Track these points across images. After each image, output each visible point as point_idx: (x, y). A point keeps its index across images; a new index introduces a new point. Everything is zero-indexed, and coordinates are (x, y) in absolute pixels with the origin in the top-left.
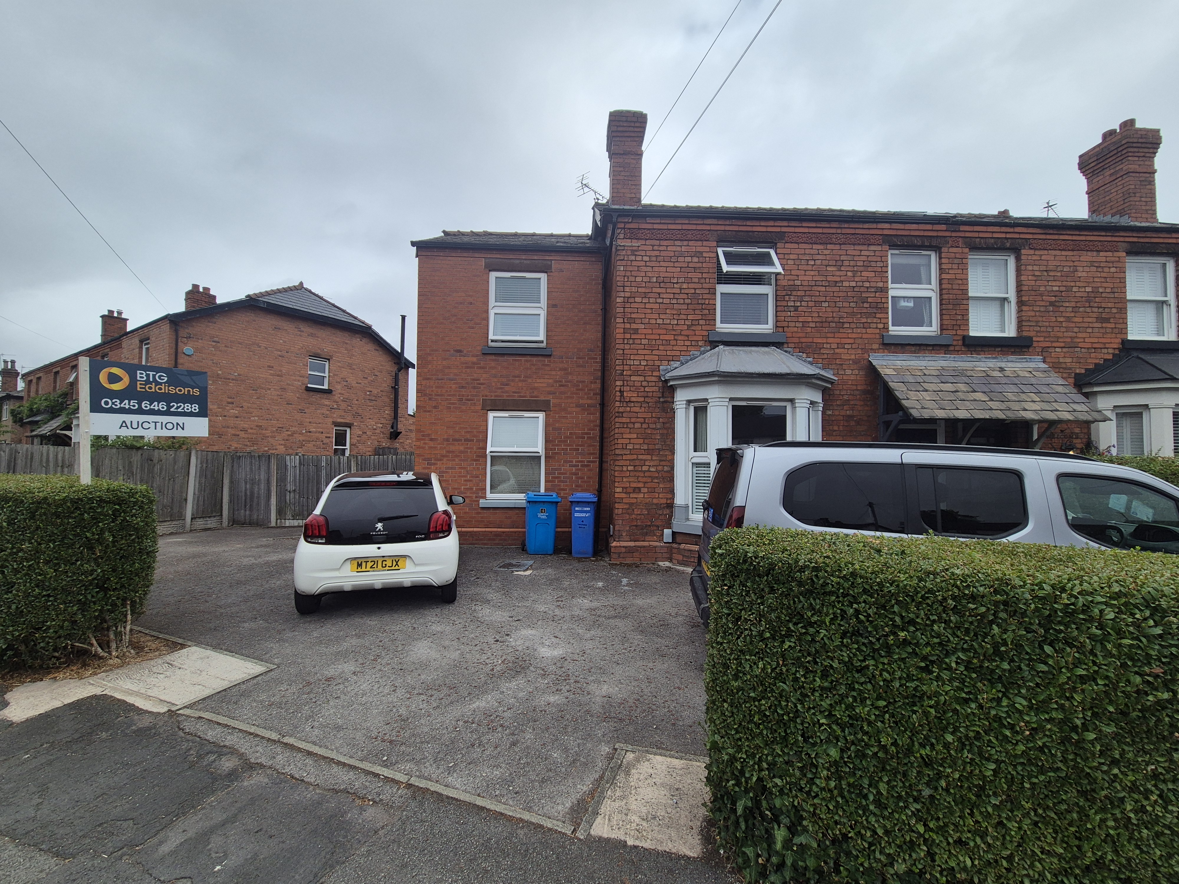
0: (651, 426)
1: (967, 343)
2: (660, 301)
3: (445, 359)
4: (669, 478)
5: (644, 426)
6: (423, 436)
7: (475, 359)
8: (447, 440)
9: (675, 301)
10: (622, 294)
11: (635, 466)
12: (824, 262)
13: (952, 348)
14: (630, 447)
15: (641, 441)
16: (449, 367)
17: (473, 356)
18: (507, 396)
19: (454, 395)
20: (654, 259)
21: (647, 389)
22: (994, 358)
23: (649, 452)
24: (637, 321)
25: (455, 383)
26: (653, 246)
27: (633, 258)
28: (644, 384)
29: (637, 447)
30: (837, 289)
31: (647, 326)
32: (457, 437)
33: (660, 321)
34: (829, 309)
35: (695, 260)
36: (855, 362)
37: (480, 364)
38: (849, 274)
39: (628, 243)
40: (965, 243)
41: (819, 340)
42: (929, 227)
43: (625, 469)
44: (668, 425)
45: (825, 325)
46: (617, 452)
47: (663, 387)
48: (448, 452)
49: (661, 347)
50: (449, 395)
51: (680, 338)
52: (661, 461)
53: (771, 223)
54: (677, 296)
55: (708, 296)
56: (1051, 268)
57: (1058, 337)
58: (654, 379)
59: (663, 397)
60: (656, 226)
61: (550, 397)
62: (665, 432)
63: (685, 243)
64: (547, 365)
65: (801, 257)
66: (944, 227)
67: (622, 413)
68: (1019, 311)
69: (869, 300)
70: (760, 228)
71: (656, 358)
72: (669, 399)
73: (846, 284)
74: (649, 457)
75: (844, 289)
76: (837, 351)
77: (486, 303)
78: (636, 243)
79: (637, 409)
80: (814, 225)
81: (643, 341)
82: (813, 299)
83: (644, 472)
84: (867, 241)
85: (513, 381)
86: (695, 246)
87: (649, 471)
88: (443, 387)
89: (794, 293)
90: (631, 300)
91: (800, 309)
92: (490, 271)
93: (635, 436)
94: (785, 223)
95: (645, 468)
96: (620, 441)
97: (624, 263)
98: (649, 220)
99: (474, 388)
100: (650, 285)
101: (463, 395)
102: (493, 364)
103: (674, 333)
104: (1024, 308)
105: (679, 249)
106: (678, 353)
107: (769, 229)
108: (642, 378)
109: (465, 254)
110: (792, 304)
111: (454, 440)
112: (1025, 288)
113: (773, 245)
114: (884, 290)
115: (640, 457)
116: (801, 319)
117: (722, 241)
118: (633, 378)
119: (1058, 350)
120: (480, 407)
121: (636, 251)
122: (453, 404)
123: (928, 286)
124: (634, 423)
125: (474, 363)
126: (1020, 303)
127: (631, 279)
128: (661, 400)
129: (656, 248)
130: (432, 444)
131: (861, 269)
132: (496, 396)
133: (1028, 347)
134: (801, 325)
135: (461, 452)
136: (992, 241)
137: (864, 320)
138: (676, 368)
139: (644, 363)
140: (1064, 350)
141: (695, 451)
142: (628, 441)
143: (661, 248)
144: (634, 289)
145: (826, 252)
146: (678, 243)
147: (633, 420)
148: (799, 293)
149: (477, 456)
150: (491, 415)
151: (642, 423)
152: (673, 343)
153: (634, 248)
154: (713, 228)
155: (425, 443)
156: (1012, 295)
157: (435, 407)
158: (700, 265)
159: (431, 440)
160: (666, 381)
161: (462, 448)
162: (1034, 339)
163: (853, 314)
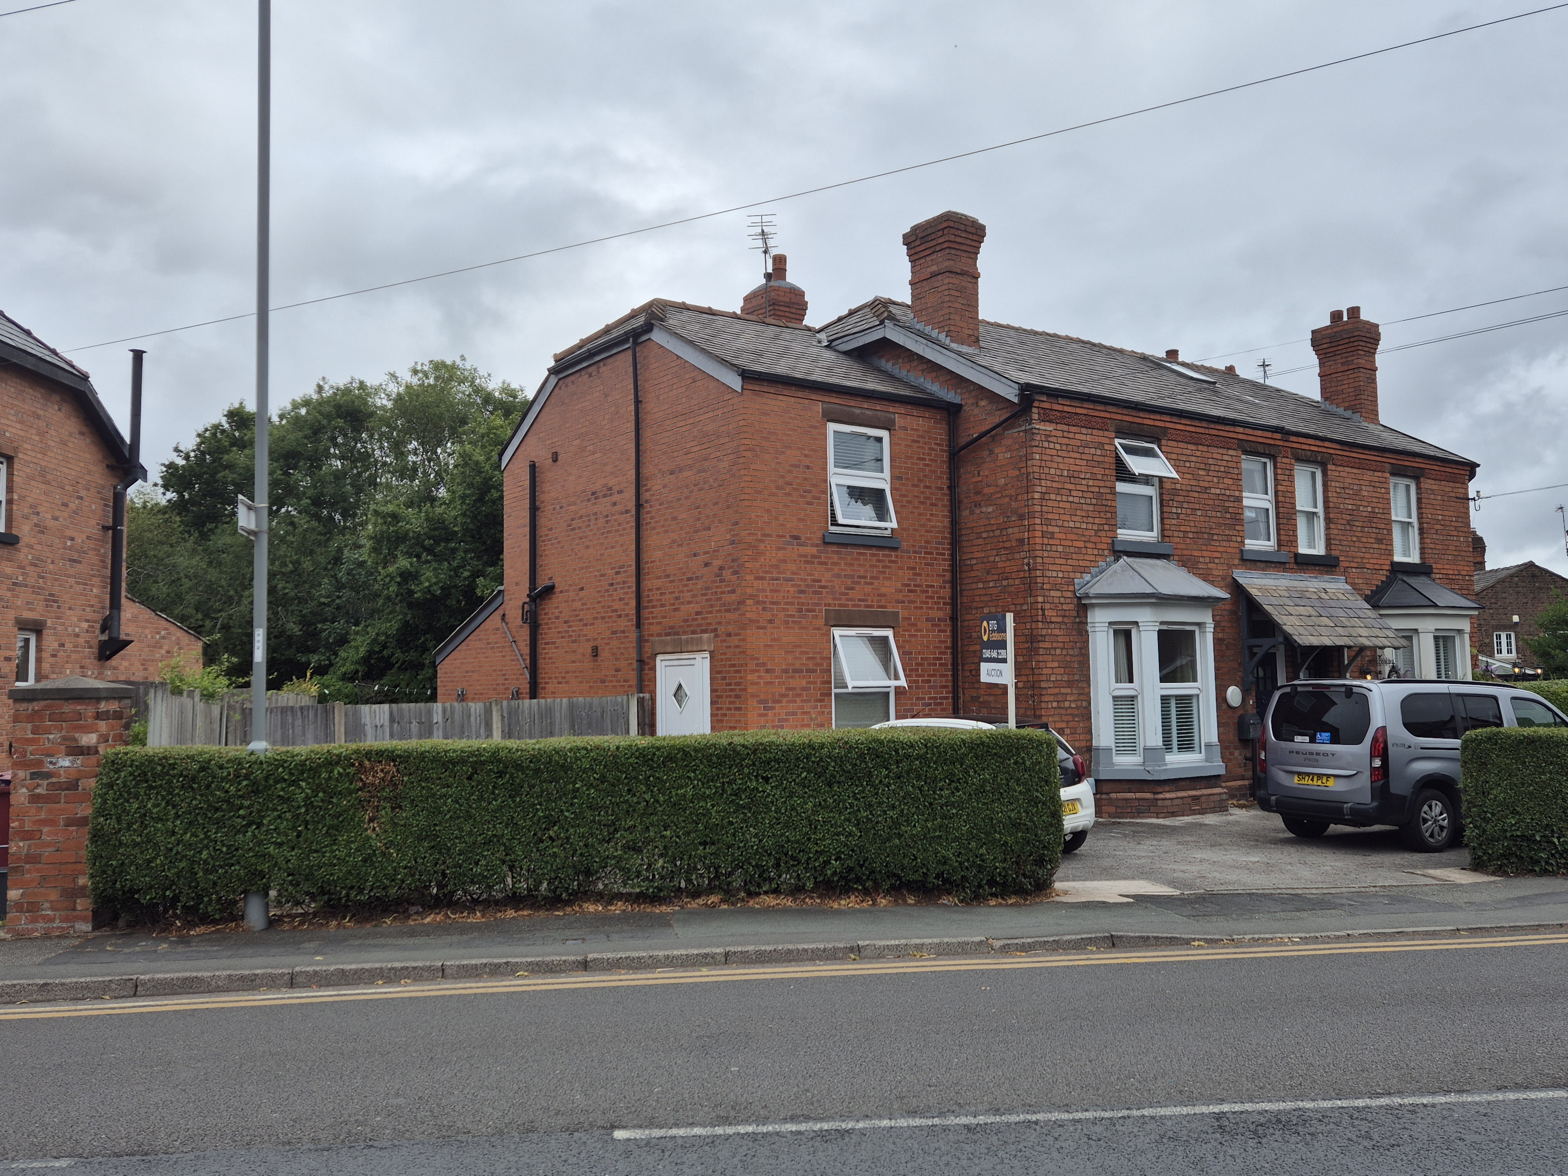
0: (1071, 652)
1: (1299, 560)
2: (1071, 499)
3: (780, 549)
4: (1086, 715)
5: (1064, 652)
6: (757, 665)
7: (814, 550)
8: (786, 671)
9: (1082, 501)
10: (1039, 489)
11: (1058, 702)
12: (1198, 465)
13: (1287, 566)
14: (1053, 678)
15: (1062, 671)
16: (785, 561)
17: (812, 545)
18: (854, 606)
19: (792, 604)
20: (1064, 447)
21: (1065, 607)
22: (1316, 578)
23: (1070, 684)
24: (1053, 523)
25: (793, 586)
26: (1063, 431)
27: (1046, 444)
28: (1062, 600)
29: (1059, 678)
30: (1206, 496)
31: (1062, 529)
32: (797, 667)
33: (1072, 524)
34: (1202, 519)
35: (1099, 452)
36: (1224, 578)
37: (820, 557)
38: (1215, 480)
39: (1042, 426)
40: (1292, 454)
41: (1196, 553)
42: (1269, 435)
43: (1050, 706)
44: (1083, 651)
45: (1200, 535)
46: (1043, 685)
47: (1078, 604)
48: (787, 689)
49: (1074, 556)
50: (786, 603)
51: (1089, 545)
52: (1080, 694)
53: (1158, 417)
54: (1085, 495)
55: (1109, 497)
56: (1346, 485)
57: (1353, 557)
58: (1069, 594)
59: (1078, 616)
60: (1066, 409)
61: (899, 609)
62: (1082, 659)
63: (1090, 431)
64: (894, 562)
65: (1180, 457)
66: (1279, 436)
67: (1045, 636)
68: (1327, 528)
69: (1231, 510)
70: (1148, 420)
71: (1070, 569)
72: (1084, 619)
73: (1213, 491)
74: (1068, 690)
75: (1212, 496)
76: (1210, 565)
77: (825, 469)
78: (1049, 427)
79: (1057, 632)
80: (1189, 423)
81: (1060, 549)
82: (1191, 506)
83: (1066, 709)
84: (1225, 444)
85: (858, 583)
86: (1098, 436)
87: (1070, 707)
88: (778, 591)
89: (1176, 498)
90: (1047, 497)
91: (1181, 516)
92: (828, 421)
93: (1056, 664)
94: (1168, 418)
95: (1067, 704)
96: (1045, 671)
97: (1039, 450)
98: (1061, 401)
99: (815, 593)
100: (1062, 479)
101: (803, 604)
102: (835, 558)
103: (1084, 539)
104: (1332, 526)
105: (1083, 437)
106: (1088, 564)
107: (1157, 423)
108: (1059, 594)
109: (800, 394)
110: (1174, 510)
111: (795, 671)
112: (1331, 505)
113: (1157, 440)
114: (1239, 499)
115: (1063, 690)
116: (1182, 529)
117: (1121, 433)
118: (1053, 593)
119: (1354, 570)
120: (821, 622)
121: (1050, 436)
122: (791, 616)
123: (1265, 497)
124: (1055, 649)
125: (814, 556)
126: (1328, 520)
127: (1046, 470)
128: (1077, 620)
129: (1066, 434)
130: (768, 677)
131: (1224, 475)
132: (840, 605)
133: (1335, 566)
134: (1181, 535)
135: (803, 689)
136: (1309, 453)
137: (1227, 532)
138: (1088, 582)
139: (1060, 575)
140: (1358, 570)
141: (1117, 682)
142: (1049, 671)
143: (1071, 435)
144: (1049, 484)
145: (1198, 454)
146: (1084, 431)
147: (1054, 645)
148: (1181, 499)
149: (821, 695)
150: (837, 632)
151: (1062, 649)
152: (1084, 551)
153: (1048, 433)
154: (1113, 416)
155: (760, 677)
156: (1320, 510)
157: (771, 621)
158: (1101, 459)
159: (767, 671)
160: (1080, 598)
161: (804, 683)
162: (1341, 559)
163: (1219, 525)
